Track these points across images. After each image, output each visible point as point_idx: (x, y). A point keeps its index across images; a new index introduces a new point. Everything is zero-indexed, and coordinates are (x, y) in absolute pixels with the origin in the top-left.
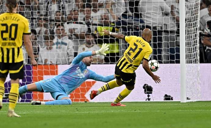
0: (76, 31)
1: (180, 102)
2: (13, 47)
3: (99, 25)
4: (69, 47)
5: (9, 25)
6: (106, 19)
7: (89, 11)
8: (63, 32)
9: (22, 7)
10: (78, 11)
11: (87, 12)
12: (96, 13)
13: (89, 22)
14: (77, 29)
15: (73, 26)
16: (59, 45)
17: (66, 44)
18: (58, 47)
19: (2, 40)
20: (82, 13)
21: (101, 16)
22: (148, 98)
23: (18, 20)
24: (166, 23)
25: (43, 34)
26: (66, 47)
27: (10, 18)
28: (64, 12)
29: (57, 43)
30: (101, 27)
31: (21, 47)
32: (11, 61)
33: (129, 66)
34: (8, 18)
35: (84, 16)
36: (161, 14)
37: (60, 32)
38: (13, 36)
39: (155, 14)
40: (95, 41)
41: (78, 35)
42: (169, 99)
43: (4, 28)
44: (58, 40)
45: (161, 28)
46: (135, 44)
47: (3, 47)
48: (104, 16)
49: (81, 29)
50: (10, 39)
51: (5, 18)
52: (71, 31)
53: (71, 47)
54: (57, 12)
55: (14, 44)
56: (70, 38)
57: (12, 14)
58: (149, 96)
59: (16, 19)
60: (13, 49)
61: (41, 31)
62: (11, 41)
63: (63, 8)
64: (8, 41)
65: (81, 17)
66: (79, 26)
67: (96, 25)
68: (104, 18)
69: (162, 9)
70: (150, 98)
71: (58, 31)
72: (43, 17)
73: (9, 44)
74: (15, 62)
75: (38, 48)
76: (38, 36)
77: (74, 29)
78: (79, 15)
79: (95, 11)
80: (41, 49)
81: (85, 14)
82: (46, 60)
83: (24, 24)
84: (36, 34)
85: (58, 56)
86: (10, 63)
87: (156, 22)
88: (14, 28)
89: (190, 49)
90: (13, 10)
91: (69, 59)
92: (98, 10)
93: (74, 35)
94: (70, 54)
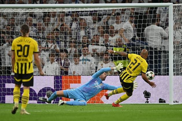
0: (97, 51)
1: (169, 104)
2: (25, 62)
3: (115, 47)
4: (92, 63)
5: (23, 46)
6: (119, 42)
7: (107, 36)
8: (88, 52)
9: (58, 32)
10: (99, 36)
11: (106, 37)
12: (113, 38)
13: (107, 44)
14: (98, 49)
15: (95, 47)
16: (84, 61)
17: (89, 60)
18: (84, 62)
19: (18, 56)
20: (102, 37)
21: (117, 40)
22: (147, 101)
23: (29, 42)
24: (164, 45)
25: (73, 53)
26: (90, 62)
27: (24, 40)
28: (90, 37)
29: (83, 60)
30: (117, 48)
31: (32, 62)
32: (23, 73)
33: (129, 78)
34: (22, 40)
35: (104, 39)
36: (161, 38)
37: (86, 51)
38: (26, 54)
39: (156, 39)
40: (112, 58)
41: (99, 53)
42: (162, 102)
43: (19, 48)
44: (83, 57)
45: (161, 49)
46: (135, 60)
47: (18, 62)
48: (119, 39)
49: (101, 49)
50: (24, 56)
51: (20, 40)
52: (94, 50)
53: (93, 63)
54: (84, 36)
55: (27, 60)
56: (92, 56)
57: (25, 37)
58: (147, 100)
59: (28, 41)
60: (26, 64)
61: (72, 51)
62: (24, 58)
63: (89, 33)
64: (22, 58)
65: (101, 40)
66: (100, 47)
67: (112, 46)
68: (118, 41)
69: (161, 35)
70: (148, 101)
71: (84, 51)
72: (73, 40)
73: (23, 60)
74: (27, 73)
75: (69, 63)
76: (69, 54)
77: (96, 49)
78: (100, 39)
79: (112, 36)
80: (71, 64)
81: (104, 38)
82: (74, 72)
83: (34, 45)
84: (68, 53)
85: (83, 70)
86: (23, 74)
87: (157, 45)
88: (26, 48)
89: (177, 65)
90: (26, 35)
91: (91, 72)
92: (115, 35)
93: (96, 53)
94: (92, 68)
